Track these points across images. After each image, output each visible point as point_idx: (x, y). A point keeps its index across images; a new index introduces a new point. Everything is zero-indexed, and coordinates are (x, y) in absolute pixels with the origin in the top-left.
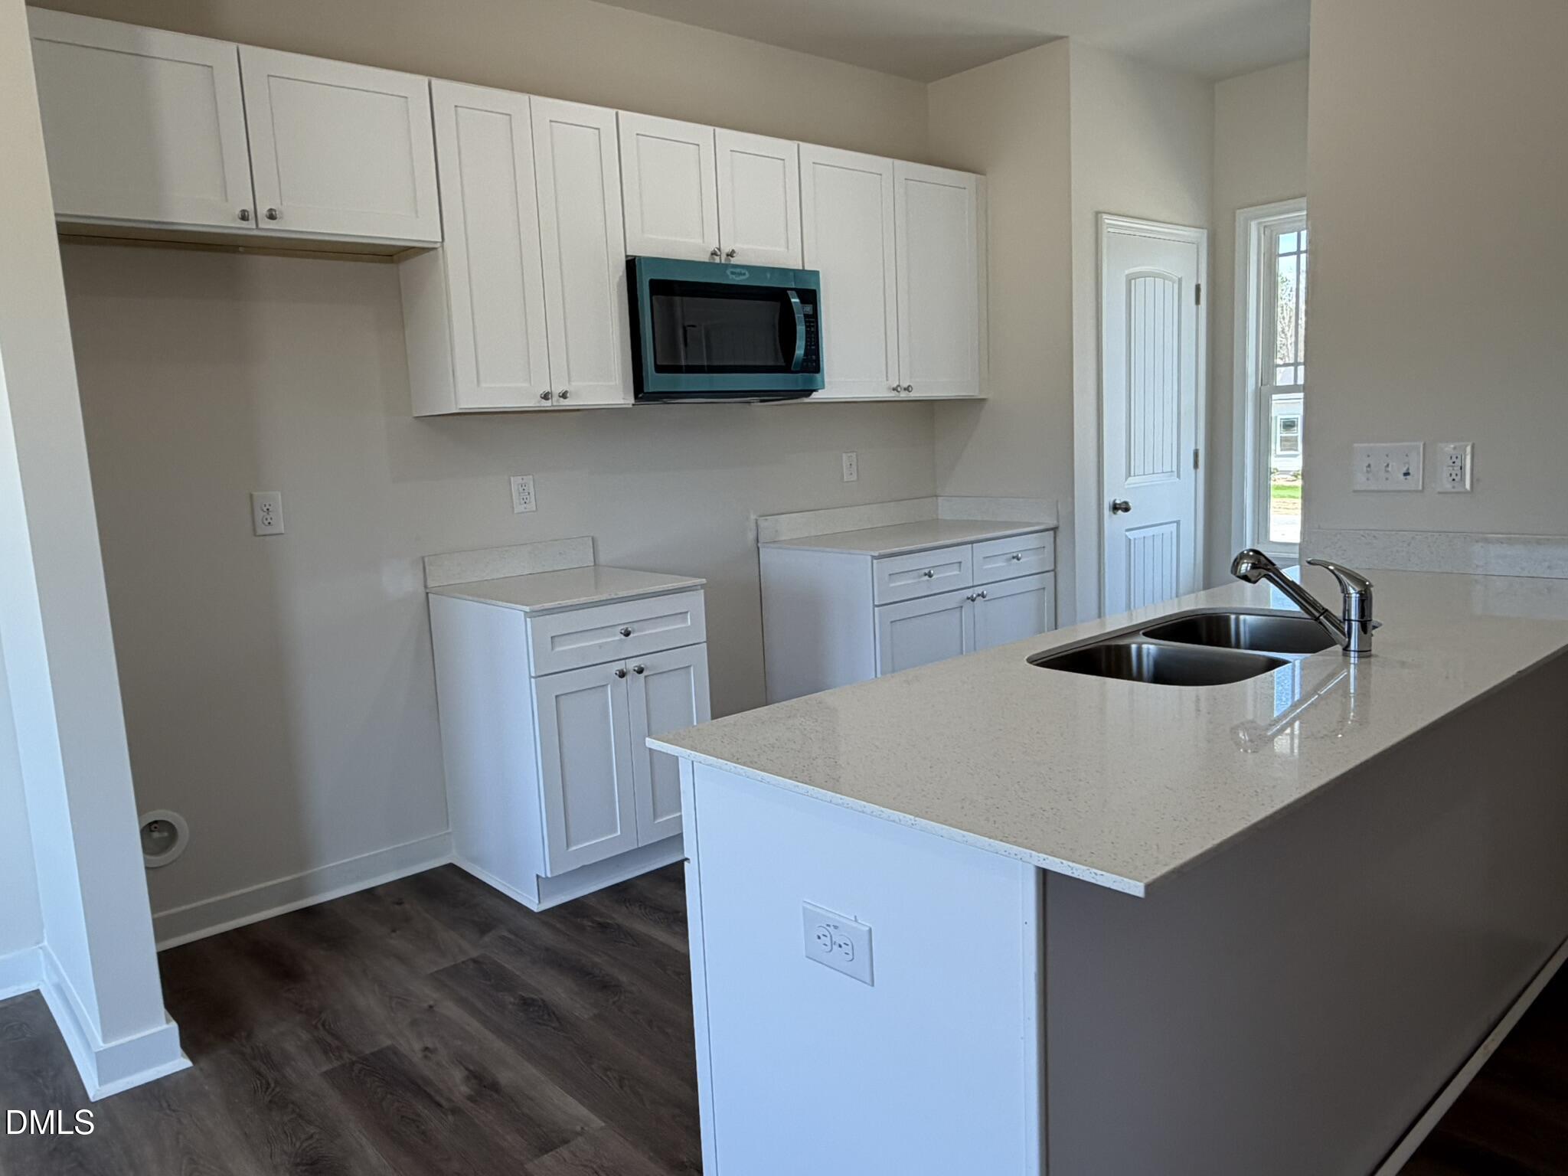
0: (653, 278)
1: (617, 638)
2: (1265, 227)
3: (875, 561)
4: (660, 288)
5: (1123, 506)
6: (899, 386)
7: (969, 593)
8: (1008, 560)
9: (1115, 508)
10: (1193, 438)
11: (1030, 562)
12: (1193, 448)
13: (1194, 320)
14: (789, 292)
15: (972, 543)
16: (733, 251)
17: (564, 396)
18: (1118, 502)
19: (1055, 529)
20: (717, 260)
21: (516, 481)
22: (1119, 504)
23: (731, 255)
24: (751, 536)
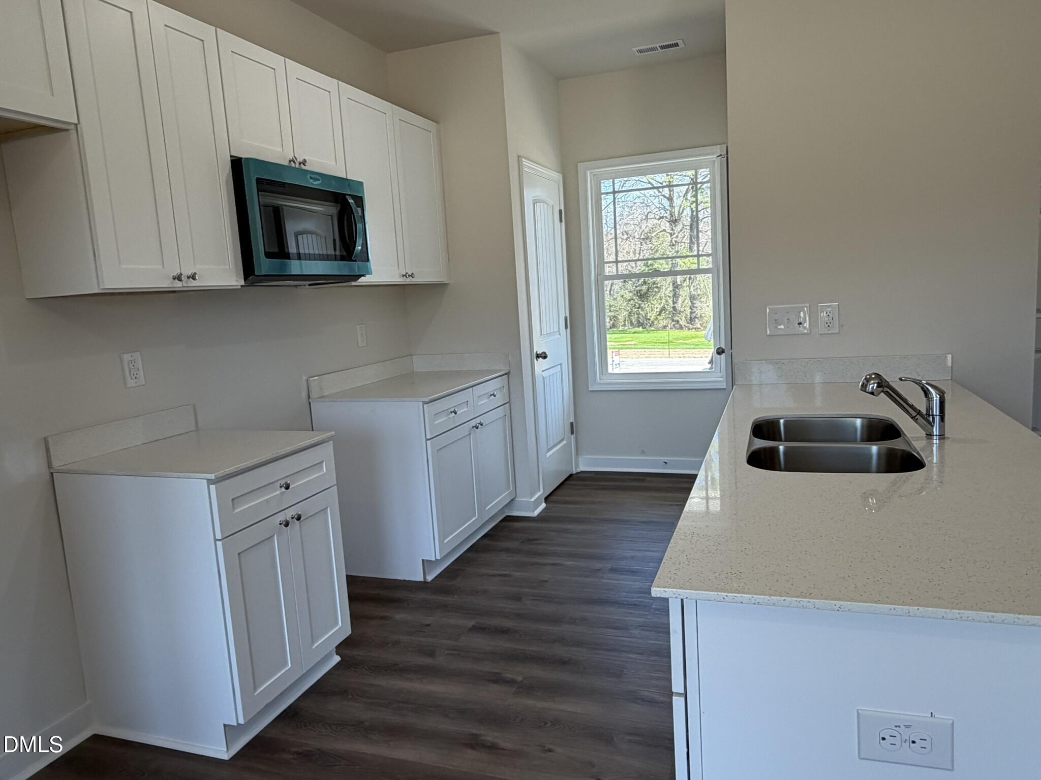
0: (259, 177)
2: (594, 175)
3: (425, 406)
4: (265, 185)
5: (543, 355)
6: (407, 273)
7: (473, 423)
8: (489, 398)
9: (538, 356)
11: (499, 400)
12: (564, 315)
13: (560, 232)
14: (347, 196)
15: (472, 386)
16: (305, 160)
17: (193, 277)
18: (538, 353)
19: (508, 374)
20: (293, 165)
21: (127, 357)
22: (541, 354)
23: (304, 162)
24: (304, 394)
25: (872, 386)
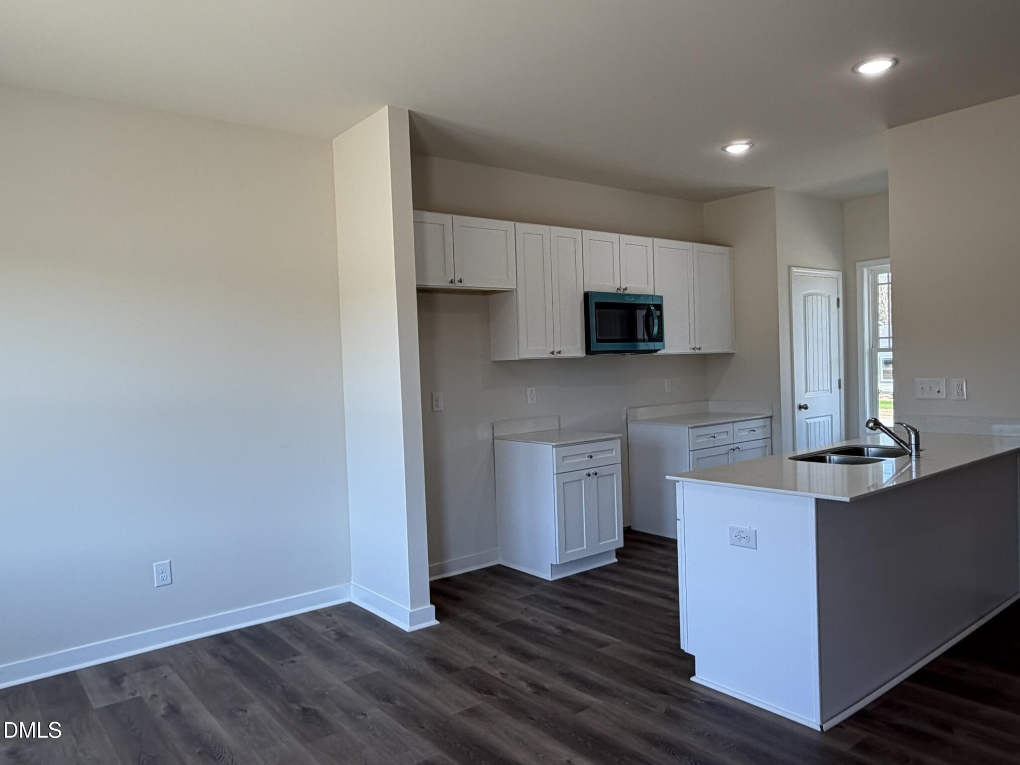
0: (597, 301)
1: (586, 459)
2: (871, 270)
3: (690, 430)
4: (599, 305)
5: (805, 407)
6: (695, 347)
7: (732, 447)
8: (749, 432)
9: (800, 407)
10: (838, 373)
11: (759, 434)
12: (838, 378)
13: (837, 315)
14: (650, 306)
15: (733, 422)
16: (626, 288)
17: (559, 352)
18: (801, 404)
19: (771, 417)
20: (619, 292)
21: (529, 389)
22: (803, 406)
23: (625, 289)
24: (624, 417)
25: (871, 425)
